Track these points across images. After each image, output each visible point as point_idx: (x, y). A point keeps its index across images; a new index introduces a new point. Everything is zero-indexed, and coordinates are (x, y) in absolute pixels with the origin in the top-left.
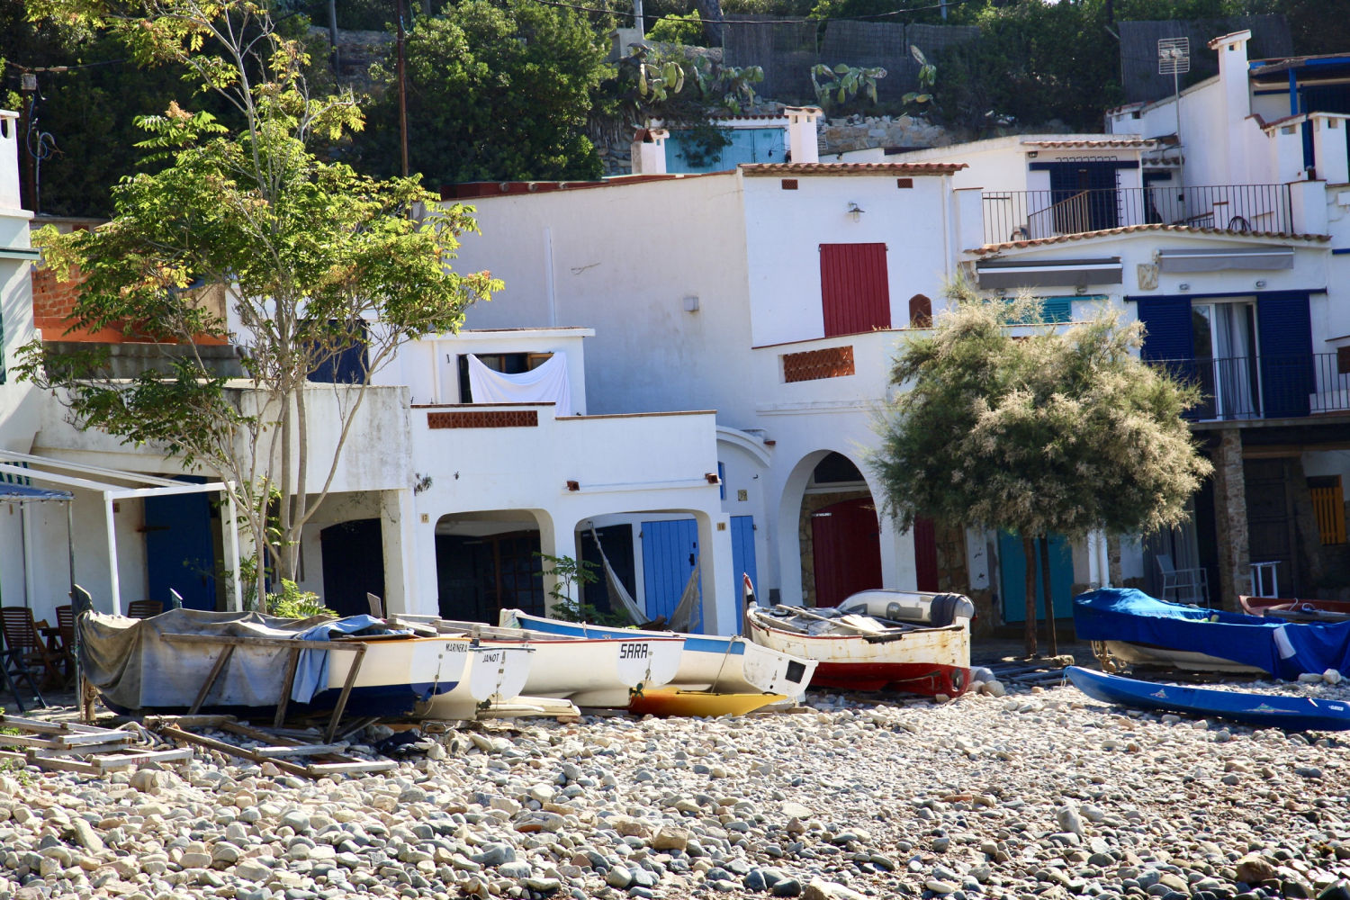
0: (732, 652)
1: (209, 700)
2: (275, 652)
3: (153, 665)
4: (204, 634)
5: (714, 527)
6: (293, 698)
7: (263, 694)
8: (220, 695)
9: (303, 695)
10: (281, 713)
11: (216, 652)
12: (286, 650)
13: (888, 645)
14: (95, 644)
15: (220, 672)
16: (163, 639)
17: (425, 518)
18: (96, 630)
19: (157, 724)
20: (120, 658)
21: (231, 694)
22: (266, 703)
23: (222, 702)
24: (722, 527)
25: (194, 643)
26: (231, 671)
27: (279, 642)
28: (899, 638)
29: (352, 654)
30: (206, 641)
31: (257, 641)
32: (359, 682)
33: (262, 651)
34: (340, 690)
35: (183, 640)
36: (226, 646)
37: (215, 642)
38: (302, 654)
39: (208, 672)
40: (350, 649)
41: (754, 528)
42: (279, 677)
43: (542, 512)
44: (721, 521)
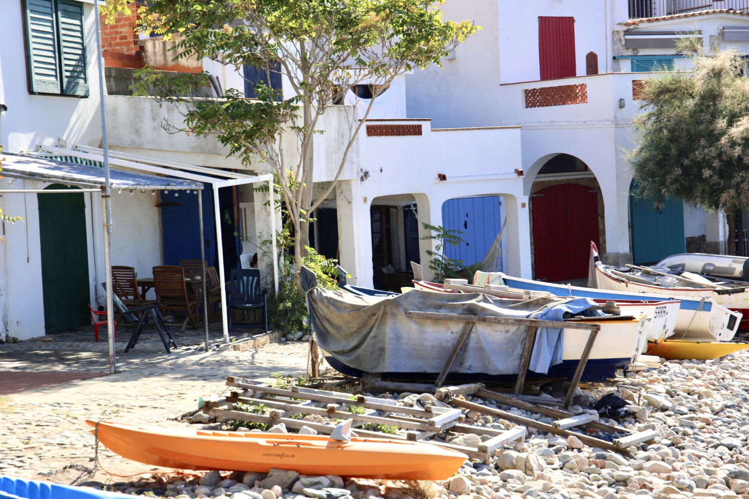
0: (704, 309)
1: (453, 368)
2: (513, 329)
3: (398, 337)
4: (442, 312)
5: (519, 206)
6: (531, 368)
7: (503, 365)
8: (461, 364)
9: (541, 366)
10: (521, 381)
11: (457, 328)
12: (523, 328)
13: (733, 296)
14: (337, 320)
15: (461, 346)
16: (408, 314)
17: (365, 200)
18: (333, 305)
19: (447, 396)
20: (359, 330)
21: (472, 365)
22: (506, 372)
23: (463, 370)
24: (523, 205)
25: (436, 320)
26: (472, 344)
27: (518, 321)
29: (587, 333)
30: (451, 319)
31: (497, 320)
32: (594, 355)
33: (500, 328)
34: (575, 363)
35: (428, 317)
36: (468, 323)
37: (457, 320)
38: (539, 332)
39: (450, 345)
40: (587, 328)
42: (519, 350)
43: (423, 196)
44: (523, 202)
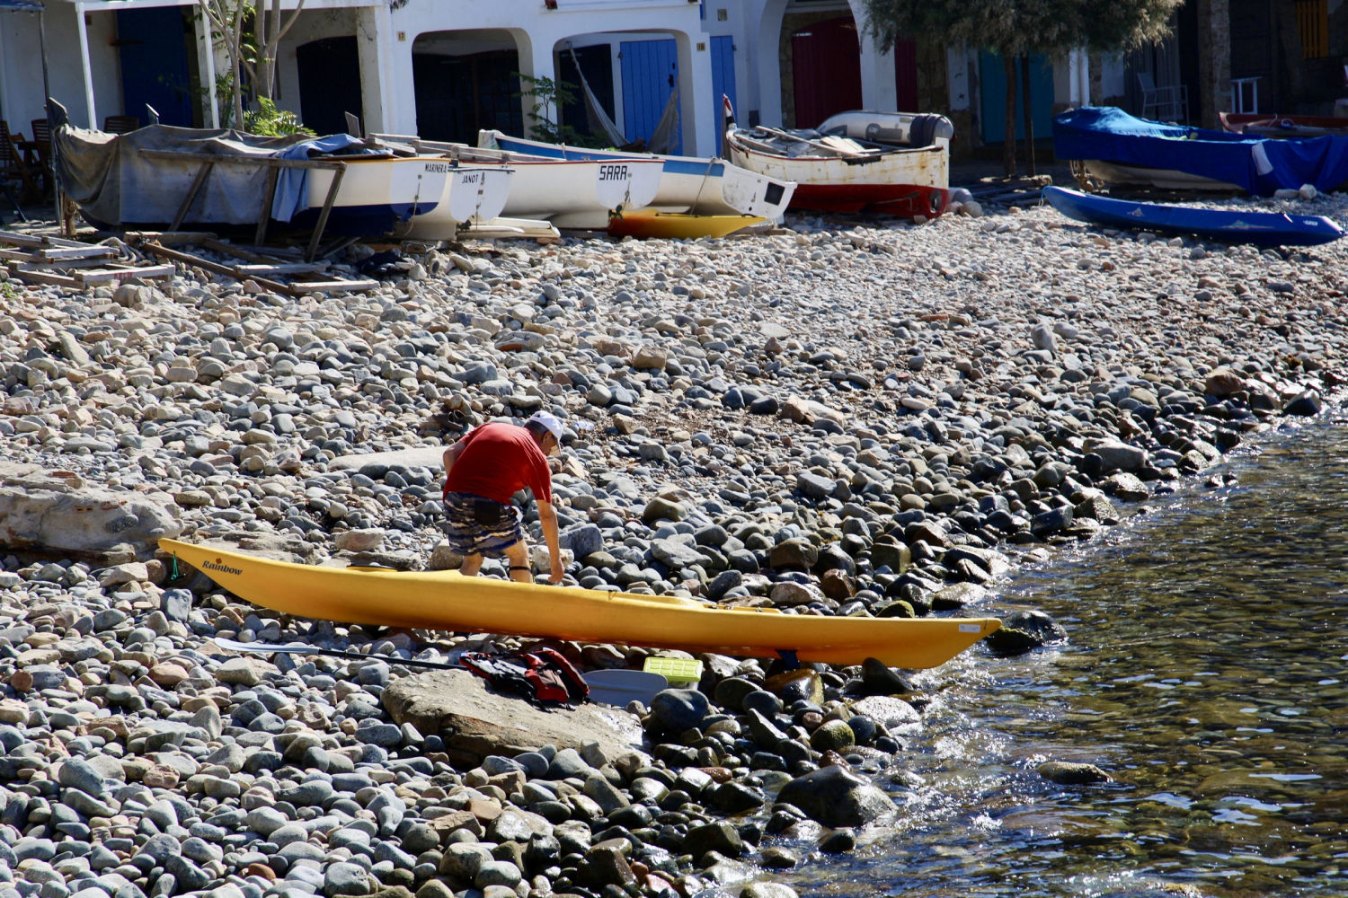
0: (712, 173)
1: (189, 218)
2: (254, 170)
3: (132, 181)
4: (182, 151)
5: (694, 48)
6: (273, 216)
7: (243, 212)
8: (201, 212)
9: (284, 213)
10: (261, 231)
11: (194, 169)
12: (265, 168)
13: (867, 167)
14: (73, 159)
15: (199, 190)
16: (140, 154)
17: (401, 36)
18: (74, 145)
19: (137, 240)
20: (98, 173)
21: (211, 212)
22: (247, 222)
23: (203, 220)
24: (701, 47)
25: (172, 160)
26: (211, 188)
27: (257, 160)
28: (878, 159)
29: (331, 174)
30: (184, 158)
31: (236, 157)
32: (339, 201)
33: (241, 169)
34: (318, 210)
35: (161, 157)
36: (205, 163)
37: (193, 159)
38: (281, 172)
39: (187, 189)
40: (329, 168)
41: (733, 48)
42: (259, 195)
43: (520, 31)
44: (701, 41)
